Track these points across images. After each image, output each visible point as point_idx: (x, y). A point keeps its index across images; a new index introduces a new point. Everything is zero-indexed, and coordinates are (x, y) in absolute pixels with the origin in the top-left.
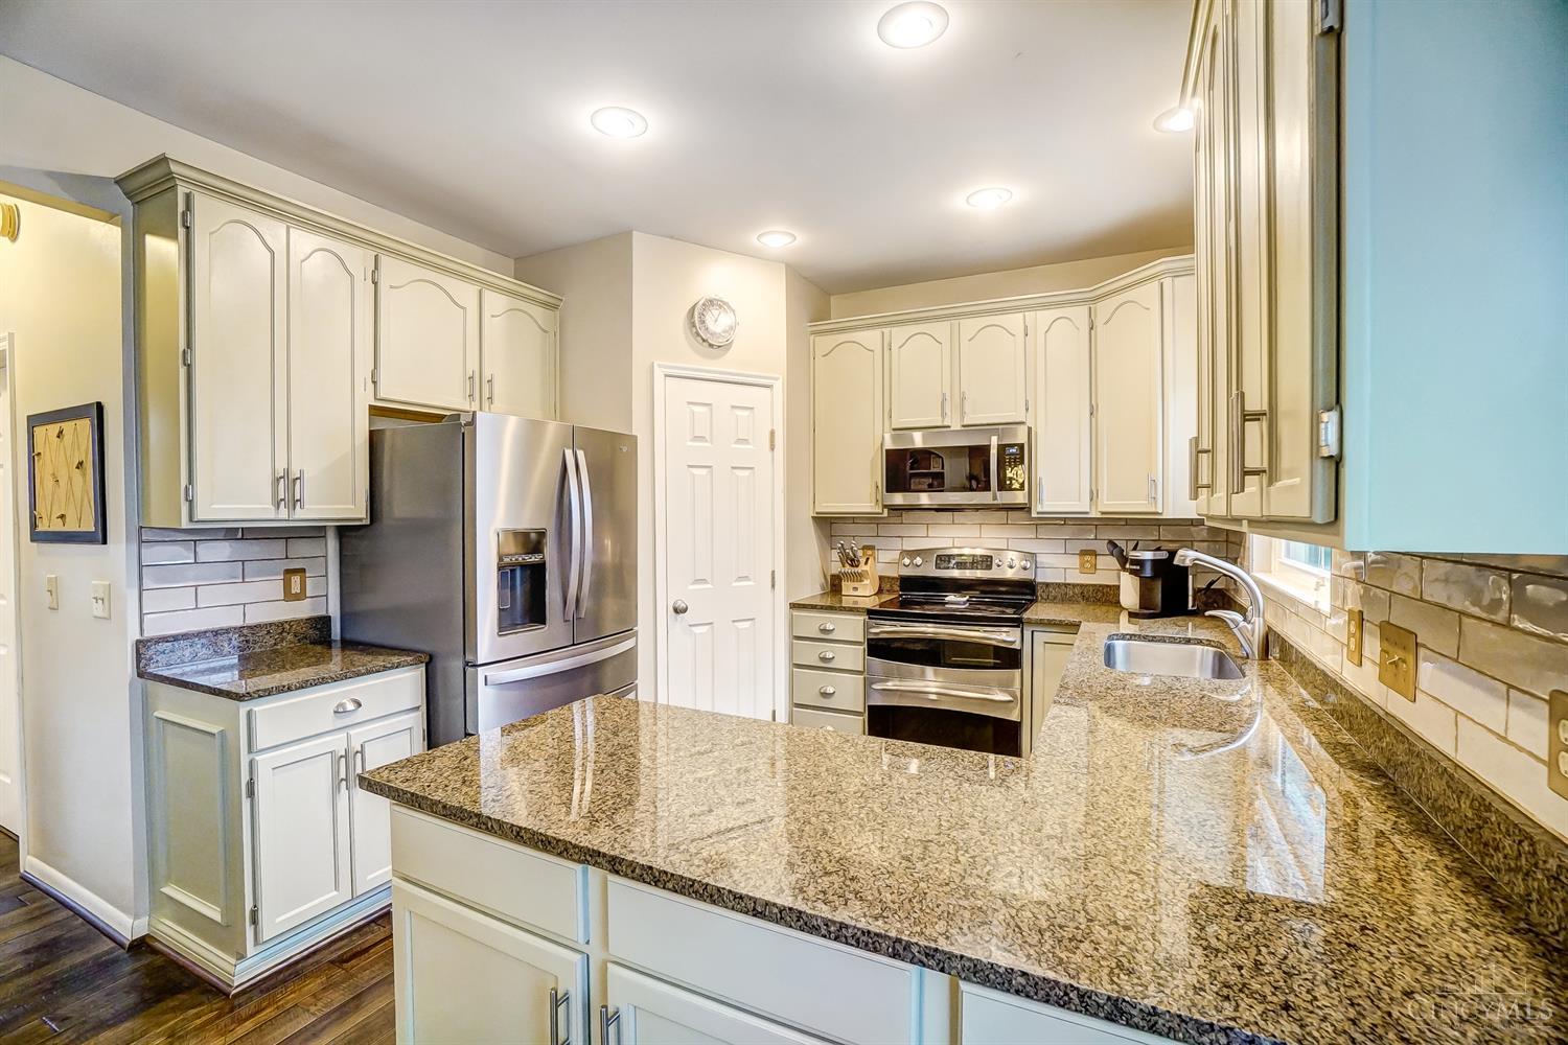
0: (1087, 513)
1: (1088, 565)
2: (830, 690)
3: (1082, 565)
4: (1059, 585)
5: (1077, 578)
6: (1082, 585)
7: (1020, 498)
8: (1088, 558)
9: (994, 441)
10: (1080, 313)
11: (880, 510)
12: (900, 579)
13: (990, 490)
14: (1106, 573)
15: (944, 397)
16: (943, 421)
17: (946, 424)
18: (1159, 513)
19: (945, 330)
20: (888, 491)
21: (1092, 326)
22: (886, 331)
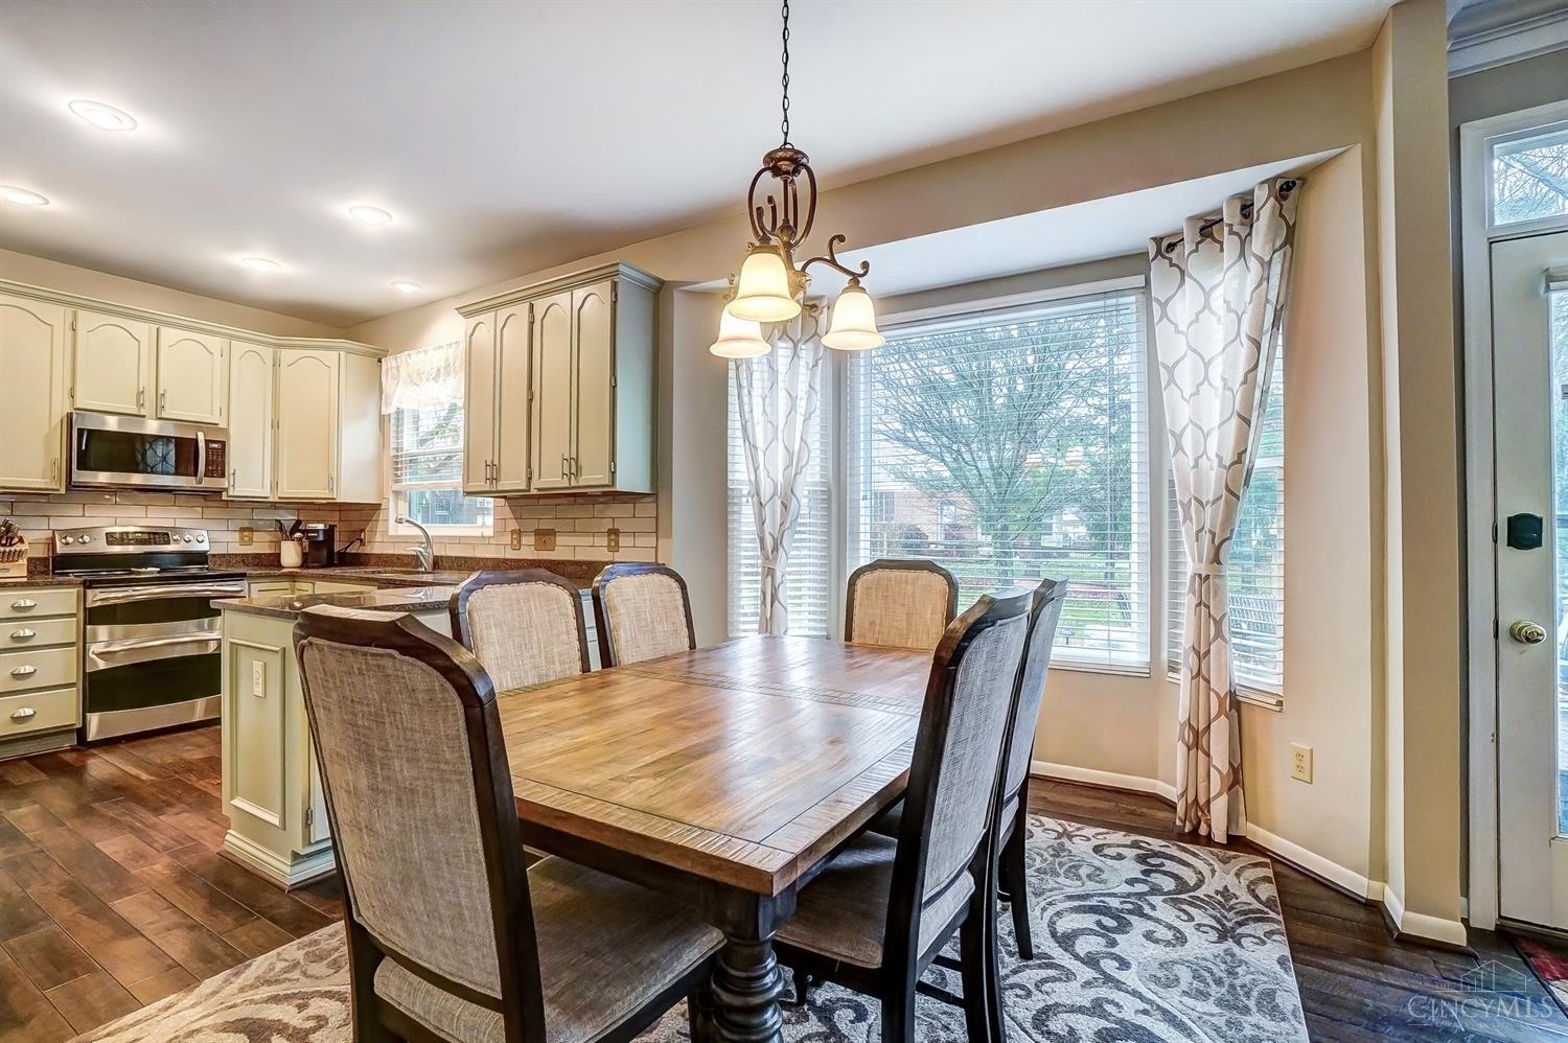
0: (264, 497)
1: (247, 539)
2: (28, 669)
3: (242, 539)
4: (224, 555)
5: (237, 548)
6: (241, 554)
7: (212, 483)
8: (246, 533)
9: (201, 437)
10: (267, 352)
11: (58, 487)
12: (54, 558)
13: (196, 475)
14: (261, 545)
15: (141, 389)
16: (139, 410)
17: (142, 413)
18: (334, 499)
19: (143, 330)
20: (78, 469)
21: (276, 364)
22: (70, 310)
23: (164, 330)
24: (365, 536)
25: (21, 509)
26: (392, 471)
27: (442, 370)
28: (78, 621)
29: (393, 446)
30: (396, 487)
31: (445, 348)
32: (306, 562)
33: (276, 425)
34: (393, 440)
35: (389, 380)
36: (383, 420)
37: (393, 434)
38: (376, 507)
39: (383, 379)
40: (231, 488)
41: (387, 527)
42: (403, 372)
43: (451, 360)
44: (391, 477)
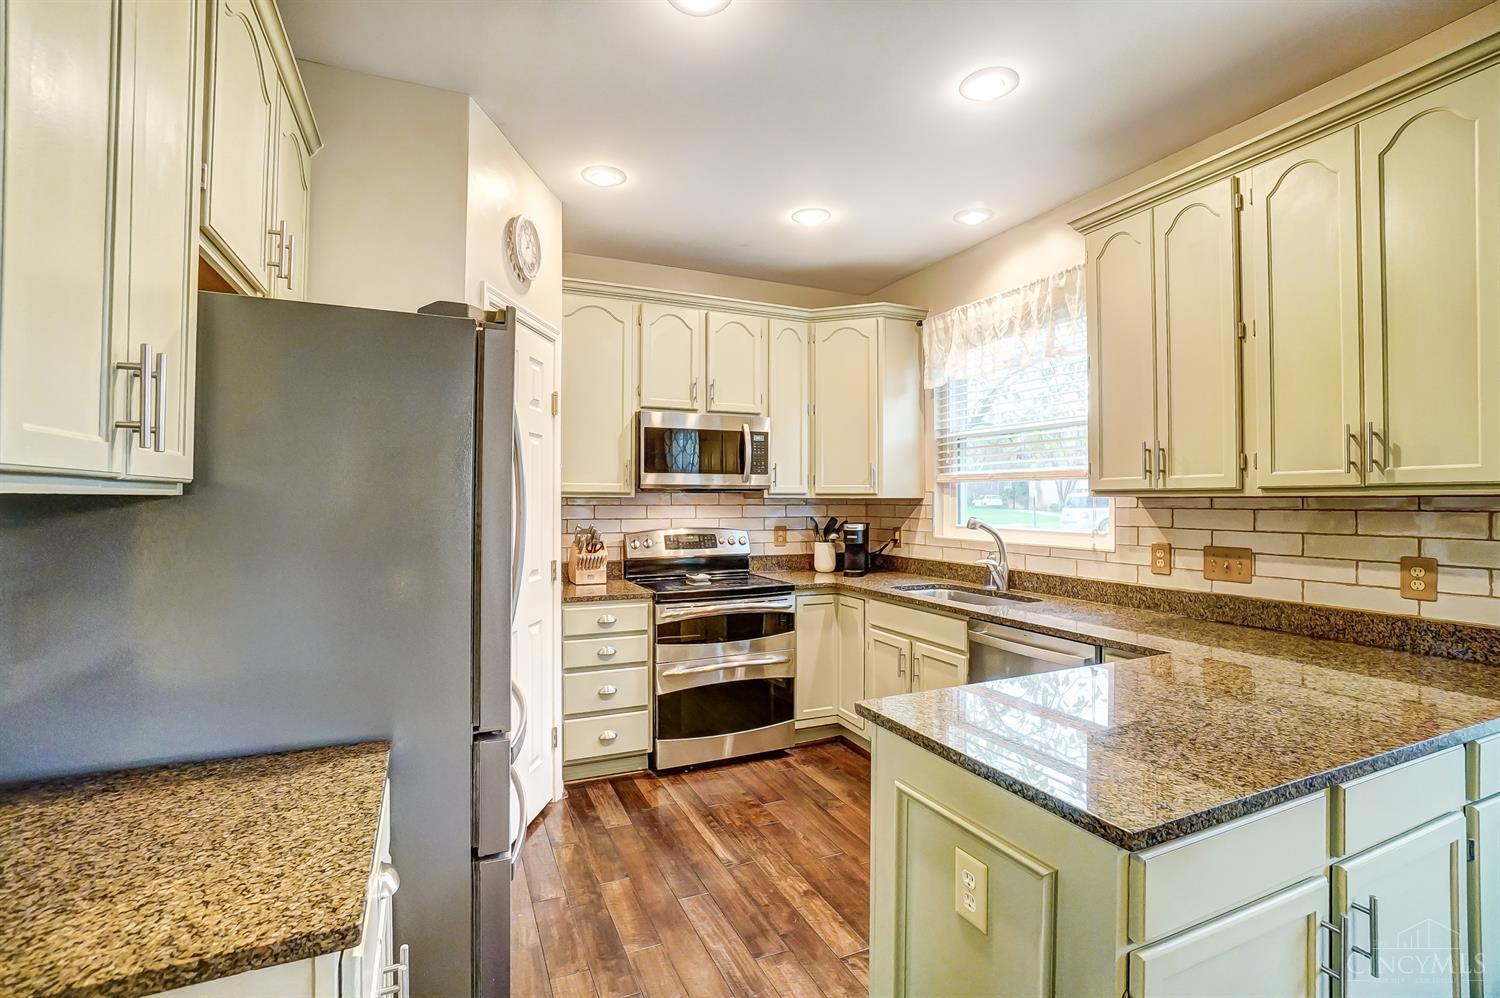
0: (804, 494)
1: (781, 539)
2: (611, 689)
3: (777, 540)
4: (761, 558)
5: (773, 550)
6: (778, 556)
7: (755, 480)
8: (780, 533)
9: (747, 429)
10: (802, 328)
11: (628, 491)
12: (625, 562)
13: (742, 473)
14: (794, 547)
15: (694, 382)
16: (693, 405)
17: (695, 408)
18: (875, 494)
19: (694, 316)
20: (646, 471)
21: (811, 341)
22: (636, 304)
23: (711, 314)
24: (902, 536)
25: (601, 512)
26: (936, 458)
27: (1017, 322)
28: (649, 637)
29: (937, 427)
30: (942, 478)
31: (1022, 292)
32: (840, 566)
33: (812, 411)
34: (937, 420)
35: (935, 346)
36: (923, 396)
37: (936, 413)
38: (916, 503)
39: (926, 345)
40: (772, 485)
41: (933, 528)
42: (956, 333)
43: (1034, 308)
44: (936, 466)
